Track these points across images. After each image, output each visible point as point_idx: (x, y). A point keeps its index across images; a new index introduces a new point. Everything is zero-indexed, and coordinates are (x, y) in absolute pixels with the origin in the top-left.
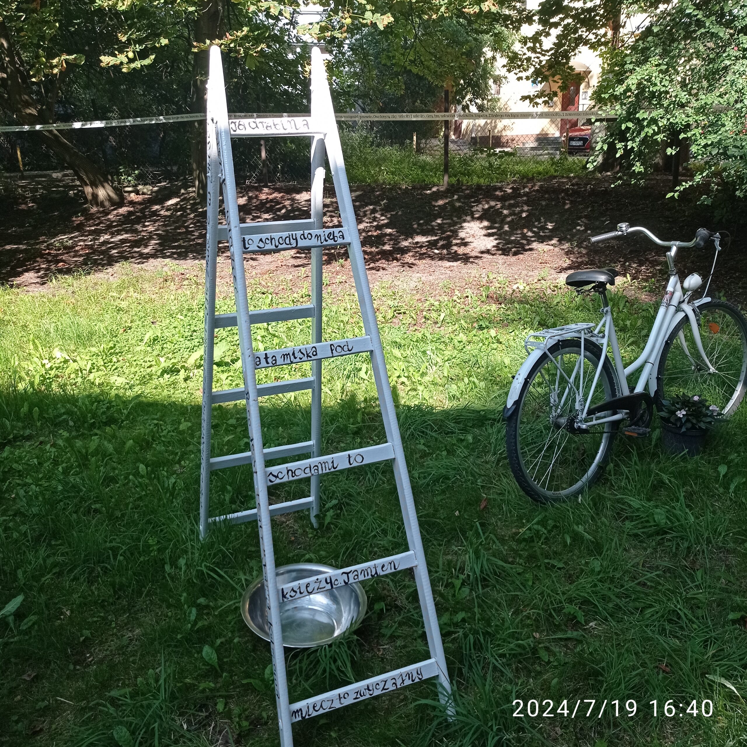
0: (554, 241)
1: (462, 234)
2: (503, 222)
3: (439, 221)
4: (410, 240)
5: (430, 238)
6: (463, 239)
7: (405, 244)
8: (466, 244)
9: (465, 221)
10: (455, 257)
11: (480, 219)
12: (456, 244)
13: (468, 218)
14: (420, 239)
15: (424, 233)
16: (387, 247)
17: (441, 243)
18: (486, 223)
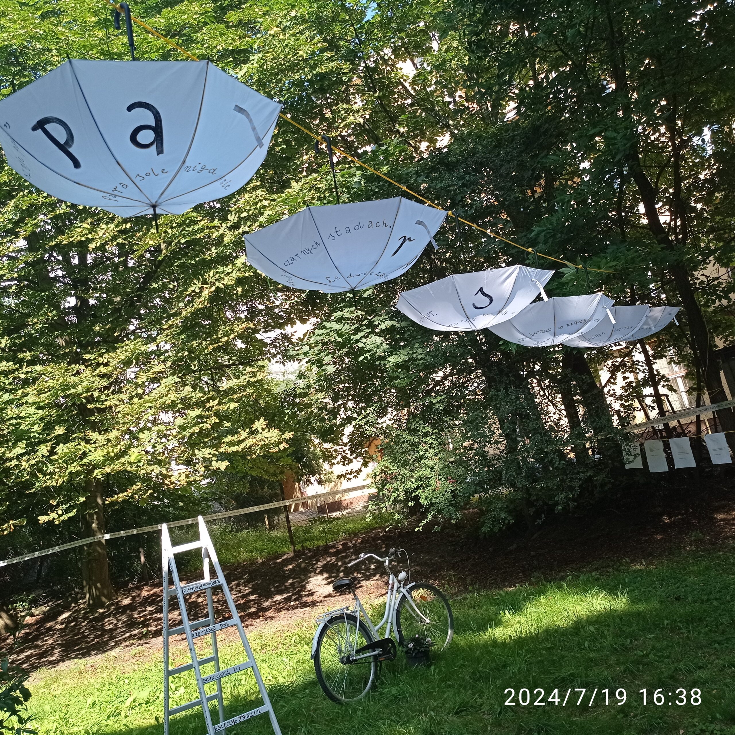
0: (378, 576)
1: (309, 587)
2: (338, 571)
3: (290, 581)
4: (270, 601)
5: (285, 595)
6: (310, 591)
7: (267, 604)
8: (312, 594)
9: (310, 577)
10: (305, 605)
11: (321, 573)
12: (305, 596)
13: (312, 574)
14: (278, 598)
15: (280, 593)
16: (253, 610)
17: (294, 597)
18: (326, 575)
